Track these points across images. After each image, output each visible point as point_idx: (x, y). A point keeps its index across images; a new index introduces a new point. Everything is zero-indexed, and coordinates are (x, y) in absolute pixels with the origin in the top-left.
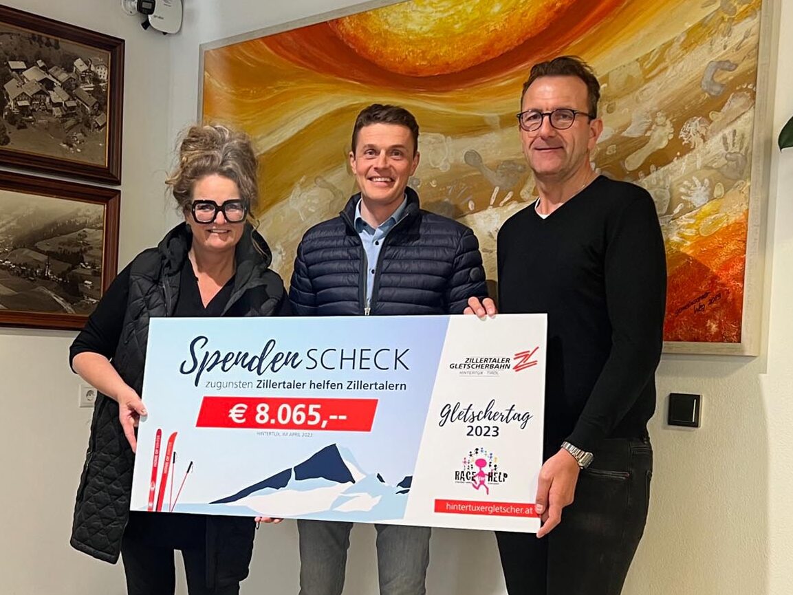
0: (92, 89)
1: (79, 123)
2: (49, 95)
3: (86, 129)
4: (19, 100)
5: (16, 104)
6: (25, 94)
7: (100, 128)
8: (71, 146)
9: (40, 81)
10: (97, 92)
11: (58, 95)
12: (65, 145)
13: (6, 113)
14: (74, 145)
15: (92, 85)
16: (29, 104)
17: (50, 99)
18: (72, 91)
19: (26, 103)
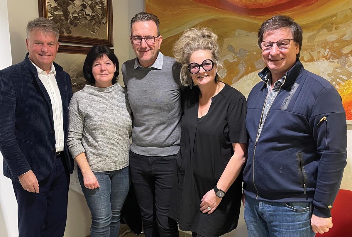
0: (101, 7)
1: (96, 22)
2: (85, 11)
3: (99, 24)
4: (74, 14)
5: (72, 16)
6: (76, 11)
7: (104, 24)
8: (94, 32)
9: (81, 5)
10: (102, 9)
11: (88, 11)
12: (92, 32)
13: (69, 20)
14: (95, 32)
15: (100, 6)
16: (77, 15)
17: (86, 13)
18: (93, 9)
19: (76, 15)
